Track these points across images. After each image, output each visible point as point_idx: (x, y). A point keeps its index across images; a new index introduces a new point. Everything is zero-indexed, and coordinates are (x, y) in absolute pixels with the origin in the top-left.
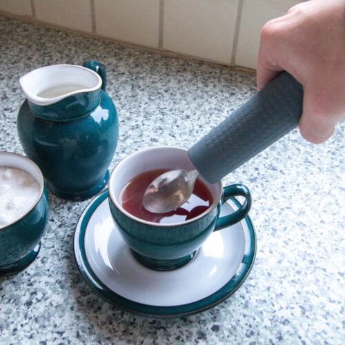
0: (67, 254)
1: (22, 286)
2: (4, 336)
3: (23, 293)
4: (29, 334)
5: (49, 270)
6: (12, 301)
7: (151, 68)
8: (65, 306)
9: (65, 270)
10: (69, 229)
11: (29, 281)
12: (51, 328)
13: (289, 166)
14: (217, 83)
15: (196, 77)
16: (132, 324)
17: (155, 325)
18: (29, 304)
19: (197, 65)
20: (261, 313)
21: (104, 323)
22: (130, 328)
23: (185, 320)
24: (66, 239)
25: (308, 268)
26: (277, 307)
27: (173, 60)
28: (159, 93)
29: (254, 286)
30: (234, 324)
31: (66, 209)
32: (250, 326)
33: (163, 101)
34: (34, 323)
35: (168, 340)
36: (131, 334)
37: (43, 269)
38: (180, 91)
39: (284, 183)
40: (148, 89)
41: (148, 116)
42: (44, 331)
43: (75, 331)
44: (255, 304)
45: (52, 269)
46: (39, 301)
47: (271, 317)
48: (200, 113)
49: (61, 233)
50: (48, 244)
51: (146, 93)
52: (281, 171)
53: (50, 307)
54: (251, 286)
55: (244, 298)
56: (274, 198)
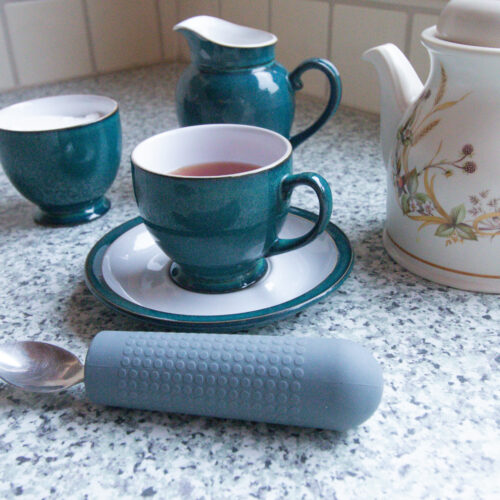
25: (411, 356)
46: (36, 284)
53: (41, 293)
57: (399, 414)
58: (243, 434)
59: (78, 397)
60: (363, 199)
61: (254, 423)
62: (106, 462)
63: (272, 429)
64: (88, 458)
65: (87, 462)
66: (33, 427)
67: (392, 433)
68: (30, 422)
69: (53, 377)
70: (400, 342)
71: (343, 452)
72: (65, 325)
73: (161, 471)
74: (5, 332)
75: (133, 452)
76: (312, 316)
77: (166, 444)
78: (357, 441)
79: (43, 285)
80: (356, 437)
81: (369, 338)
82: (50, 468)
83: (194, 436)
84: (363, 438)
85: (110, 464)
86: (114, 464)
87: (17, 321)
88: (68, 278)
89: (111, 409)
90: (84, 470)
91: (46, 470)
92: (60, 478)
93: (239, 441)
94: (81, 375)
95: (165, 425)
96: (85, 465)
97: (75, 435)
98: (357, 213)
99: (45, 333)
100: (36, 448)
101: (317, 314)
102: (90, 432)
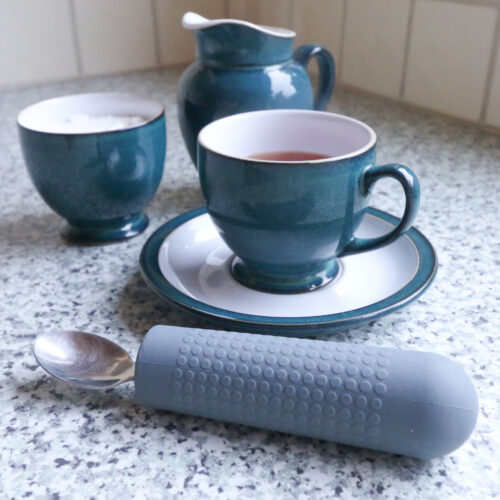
34: (61, 287)
37: (122, 251)
42: (63, 296)
46: (87, 272)
53: (92, 282)
57: (492, 445)
58: (310, 453)
59: (126, 397)
60: (443, 204)
61: (322, 442)
62: (154, 473)
63: (344, 451)
64: (133, 466)
65: (132, 471)
66: (75, 427)
67: (486, 467)
68: (73, 420)
69: (101, 371)
70: (490, 362)
71: (427, 485)
72: (116, 318)
73: (215, 489)
74: (52, 321)
75: (184, 464)
76: (388, 326)
77: (222, 458)
78: (443, 473)
79: (95, 273)
80: (442, 468)
81: (455, 355)
82: (91, 474)
83: (253, 451)
84: (449, 469)
85: (158, 475)
86: (162, 476)
87: (66, 310)
88: (121, 269)
89: (162, 412)
90: (128, 480)
91: (86, 476)
92: (102, 487)
93: (305, 461)
94: (131, 372)
95: (221, 436)
96: (130, 475)
97: (121, 439)
98: (436, 218)
99: (93, 325)
100: (78, 450)
101: (393, 324)
102: (137, 436)
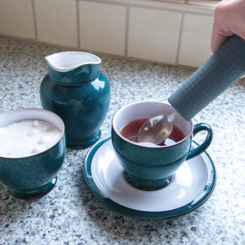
0: (77, 183)
1: (46, 206)
2: (37, 240)
3: (47, 210)
4: (55, 238)
5: (65, 194)
6: (40, 216)
7: (121, 68)
8: (79, 218)
9: (77, 194)
10: (76, 167)
11: (51, 201)
12: (71, 233)
13: (227, 124)
14: (167, 76)
15: (153, 72)
16: (131, 228)
17: (149, 228)
18: (53, 217)
19: (152, 66)
20: (225, 218)
21: (110, 228)
22: (131, 231)
23: (170, 224)
24: (75, 174)
26: (236, 214)
27: (135, 63)
28: (128, 83)
29: (216, 200)
30: (207, 226)
31: (72, 155)
32: (219, 227)
33: (132, 87)
34: (58, 230)
35: (160, 238)
36: (132, 235)
37: (60, 193)
38: (144, 81)
39: (225, 135)
40: (120, 80)
41: (123, 96)
42: (66, 235)
43: (89, 234)
44: (220, 212)
45: (67, 193)
46: (60, 215)
47: (233, 221)
48: (159, 93)
49: (71, 170)
50: (62, 177)
51: (119, 83)
52: (222, 127)
53: (69, 219)
54: (214, 200)
55: (210, 208)
56: (221, 144)
